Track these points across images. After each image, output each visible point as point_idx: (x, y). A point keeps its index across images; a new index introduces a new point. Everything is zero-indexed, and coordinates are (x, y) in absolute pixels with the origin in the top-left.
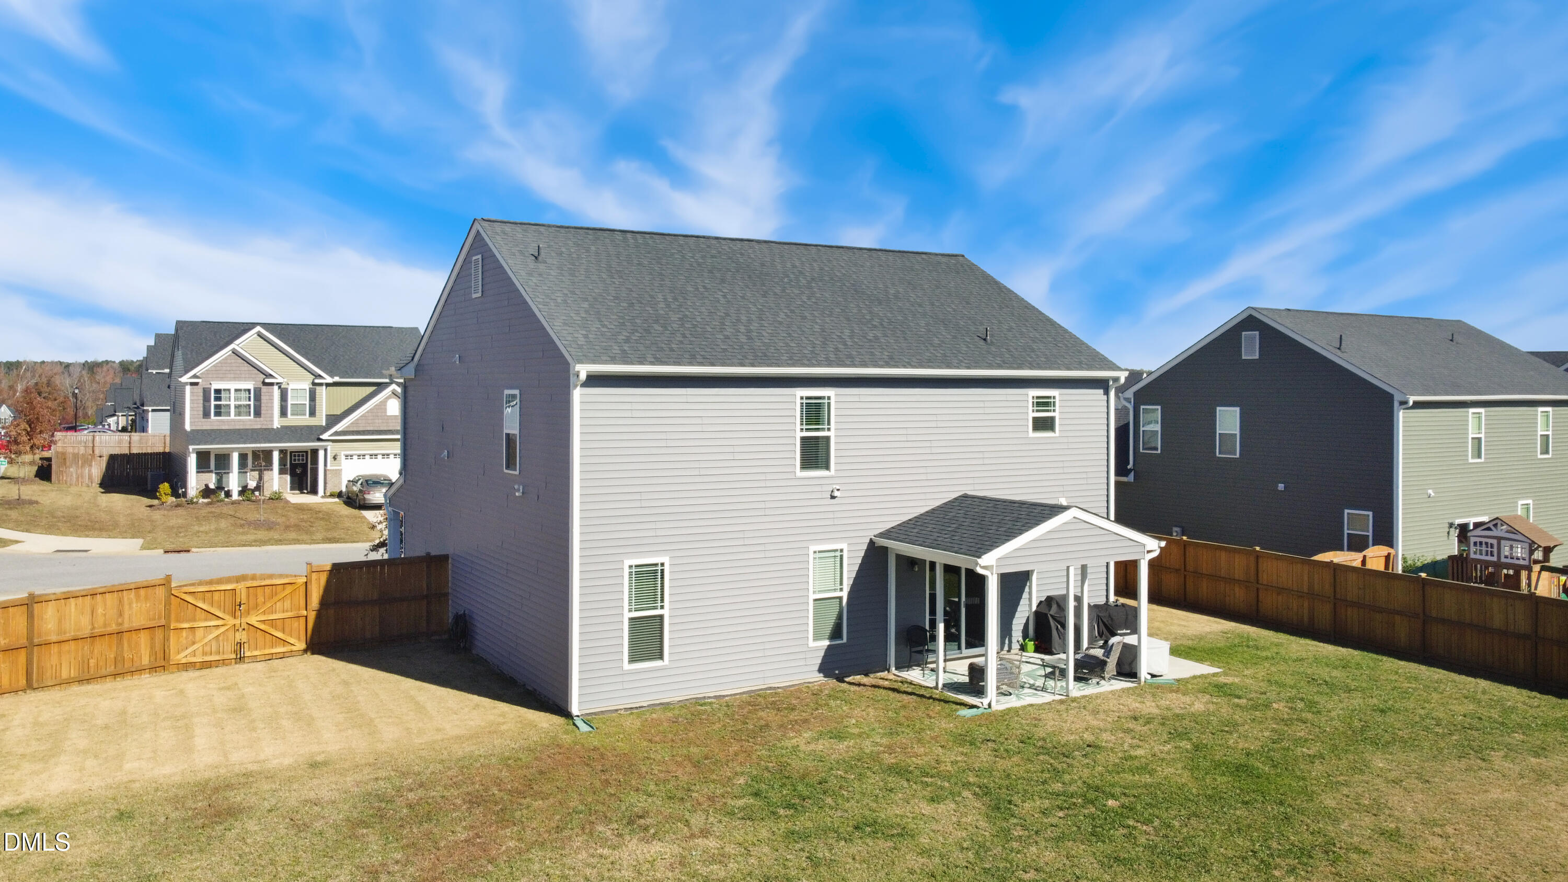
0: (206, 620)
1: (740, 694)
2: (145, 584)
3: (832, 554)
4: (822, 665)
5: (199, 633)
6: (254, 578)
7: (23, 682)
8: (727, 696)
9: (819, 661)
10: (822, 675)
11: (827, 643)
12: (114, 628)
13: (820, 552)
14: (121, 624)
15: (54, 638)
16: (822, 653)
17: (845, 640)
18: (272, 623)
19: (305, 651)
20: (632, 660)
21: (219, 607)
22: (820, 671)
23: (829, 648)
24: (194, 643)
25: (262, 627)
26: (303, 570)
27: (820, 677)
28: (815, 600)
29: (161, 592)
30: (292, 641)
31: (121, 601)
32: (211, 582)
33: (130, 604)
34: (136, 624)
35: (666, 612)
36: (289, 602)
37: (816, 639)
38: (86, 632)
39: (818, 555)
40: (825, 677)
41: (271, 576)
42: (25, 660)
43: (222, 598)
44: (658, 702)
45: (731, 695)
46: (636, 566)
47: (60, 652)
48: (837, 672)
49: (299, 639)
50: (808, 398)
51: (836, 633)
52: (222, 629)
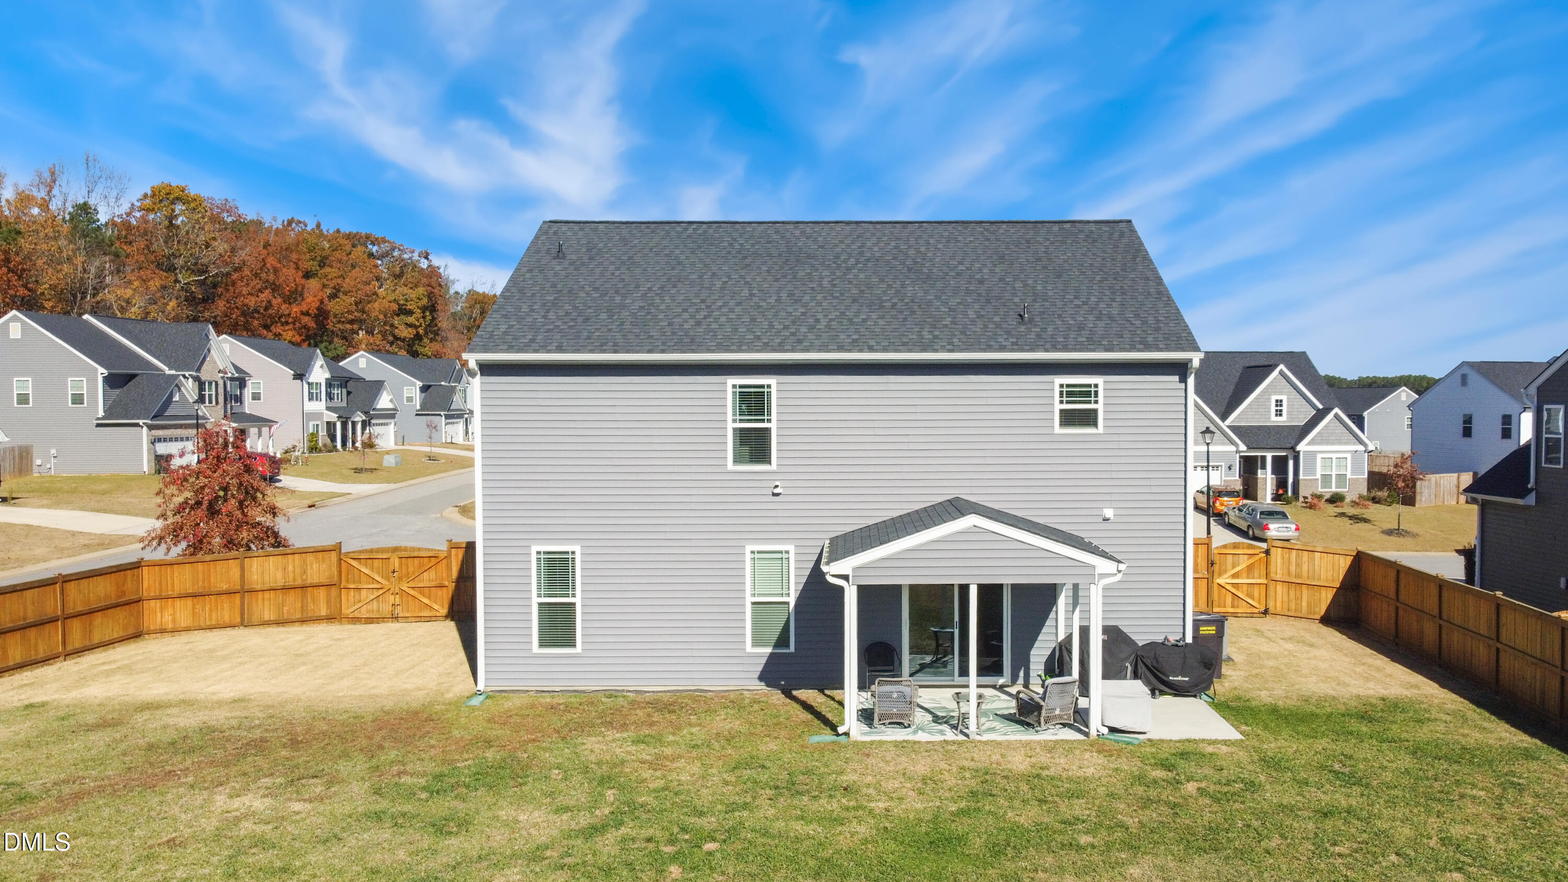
0: (369, 583)
1: (665, 692)
2: (321, 549)
3: (779, 556)
4: (762, 672)
5: (364, 592)
6: (405, 549)
7: (238, 620)
8: (649, 692)
9: (760, 668)
10: (763, 684)
11: (769, 650)
12: (299, 582)
13: (759, 552)
14: (304, 580)
15: (258, 587)
16: (764, 661)
17: (792, 649)
18: (420, 589)
19: (446, 617)
20: (542, 644)
21: (378, 573)
22: (761, 678)
23: (772, 655)
24: (360, 601)
25: (412, 592)
26: (444, 547)
27: (762, 686)
28: (754, 603)
29: (334, 556)
30: (436, 607)
31: (305, 562)
32: (371, 551)
33: (311, 565)
34: (316, 581)
35: (578, 600)
36: (434, 573)
37: (756, 643)
38: (280, 583)
39: (757, 556)
40: (768, 686)
41: (419, 549)
42: (239, 603)
43: (381, 565)
44: (571, 689)
45: (653, 692)
46: (544, 553)
47: (263, 599)
48: (783, 683)
49: (443, 607)
50: (741, 387)
51: (782, 641)
52: (381, 592)
